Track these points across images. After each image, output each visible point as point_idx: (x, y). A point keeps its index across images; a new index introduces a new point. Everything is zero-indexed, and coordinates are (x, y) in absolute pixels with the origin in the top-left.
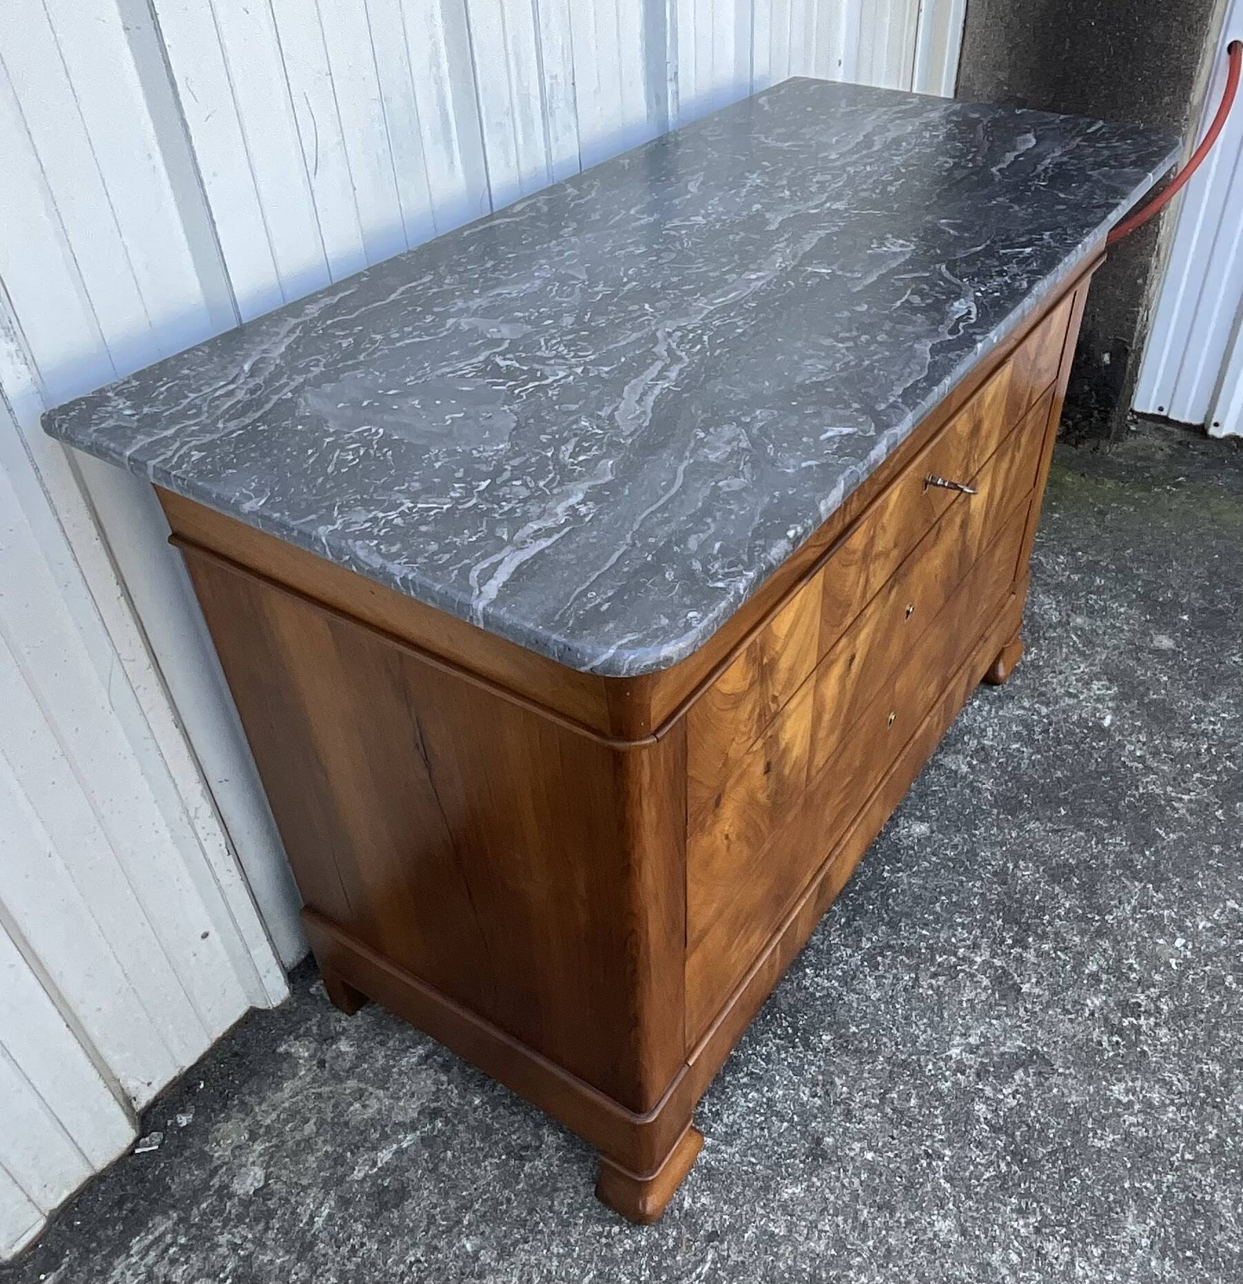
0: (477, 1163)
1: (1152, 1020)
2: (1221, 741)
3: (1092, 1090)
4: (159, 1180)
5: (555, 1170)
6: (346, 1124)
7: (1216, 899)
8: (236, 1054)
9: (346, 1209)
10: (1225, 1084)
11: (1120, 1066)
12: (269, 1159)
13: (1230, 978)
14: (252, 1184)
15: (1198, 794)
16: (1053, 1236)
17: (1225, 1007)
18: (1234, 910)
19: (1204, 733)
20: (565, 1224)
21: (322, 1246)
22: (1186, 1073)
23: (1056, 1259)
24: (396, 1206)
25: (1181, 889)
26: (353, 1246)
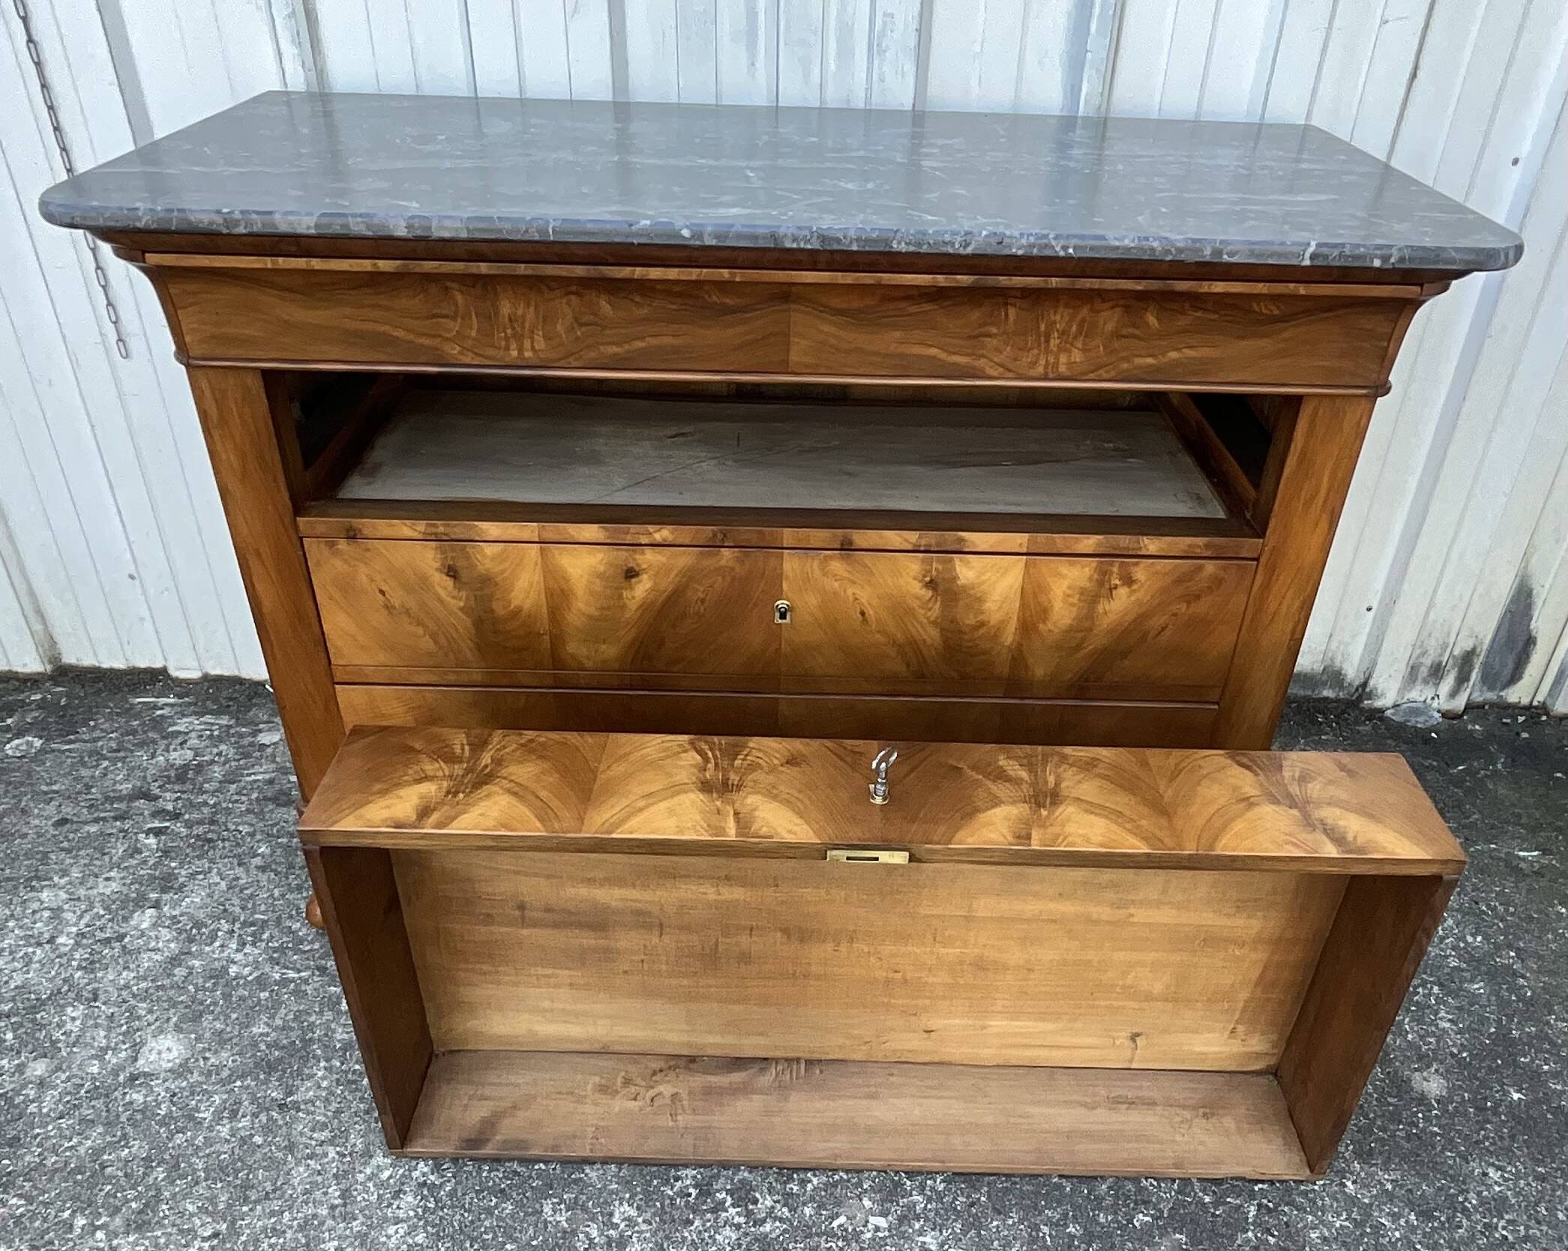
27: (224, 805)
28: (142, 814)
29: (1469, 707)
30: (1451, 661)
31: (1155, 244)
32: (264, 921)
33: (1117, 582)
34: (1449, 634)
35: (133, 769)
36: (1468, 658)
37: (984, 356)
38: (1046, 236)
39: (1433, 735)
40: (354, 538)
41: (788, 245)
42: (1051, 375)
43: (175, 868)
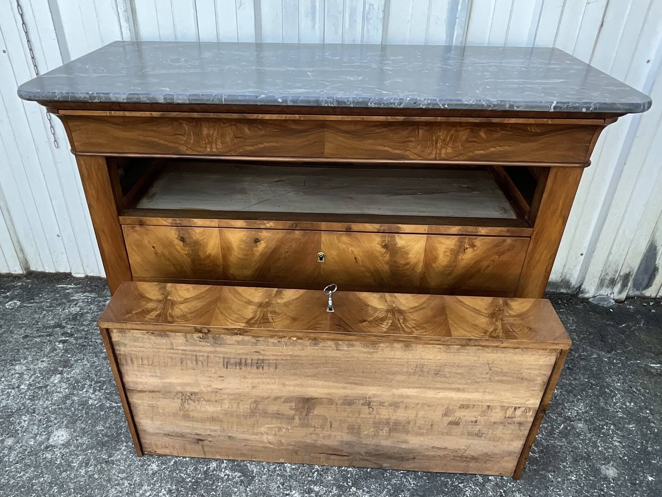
27: (91, 331)
28: (58, 334)
29: (628, 298)
30: (619, 278)
31: (484, 103)
32: (104, 381)
33: (467, 246)
34: (618, 265)
35: (55, 315)
36: (627, 277)
37: (409, 150)
38: (435, 100)
39: (611, 310)
40: (142, 225)
41: (323, 105)
42: (438, 159)
43: (70, 357)
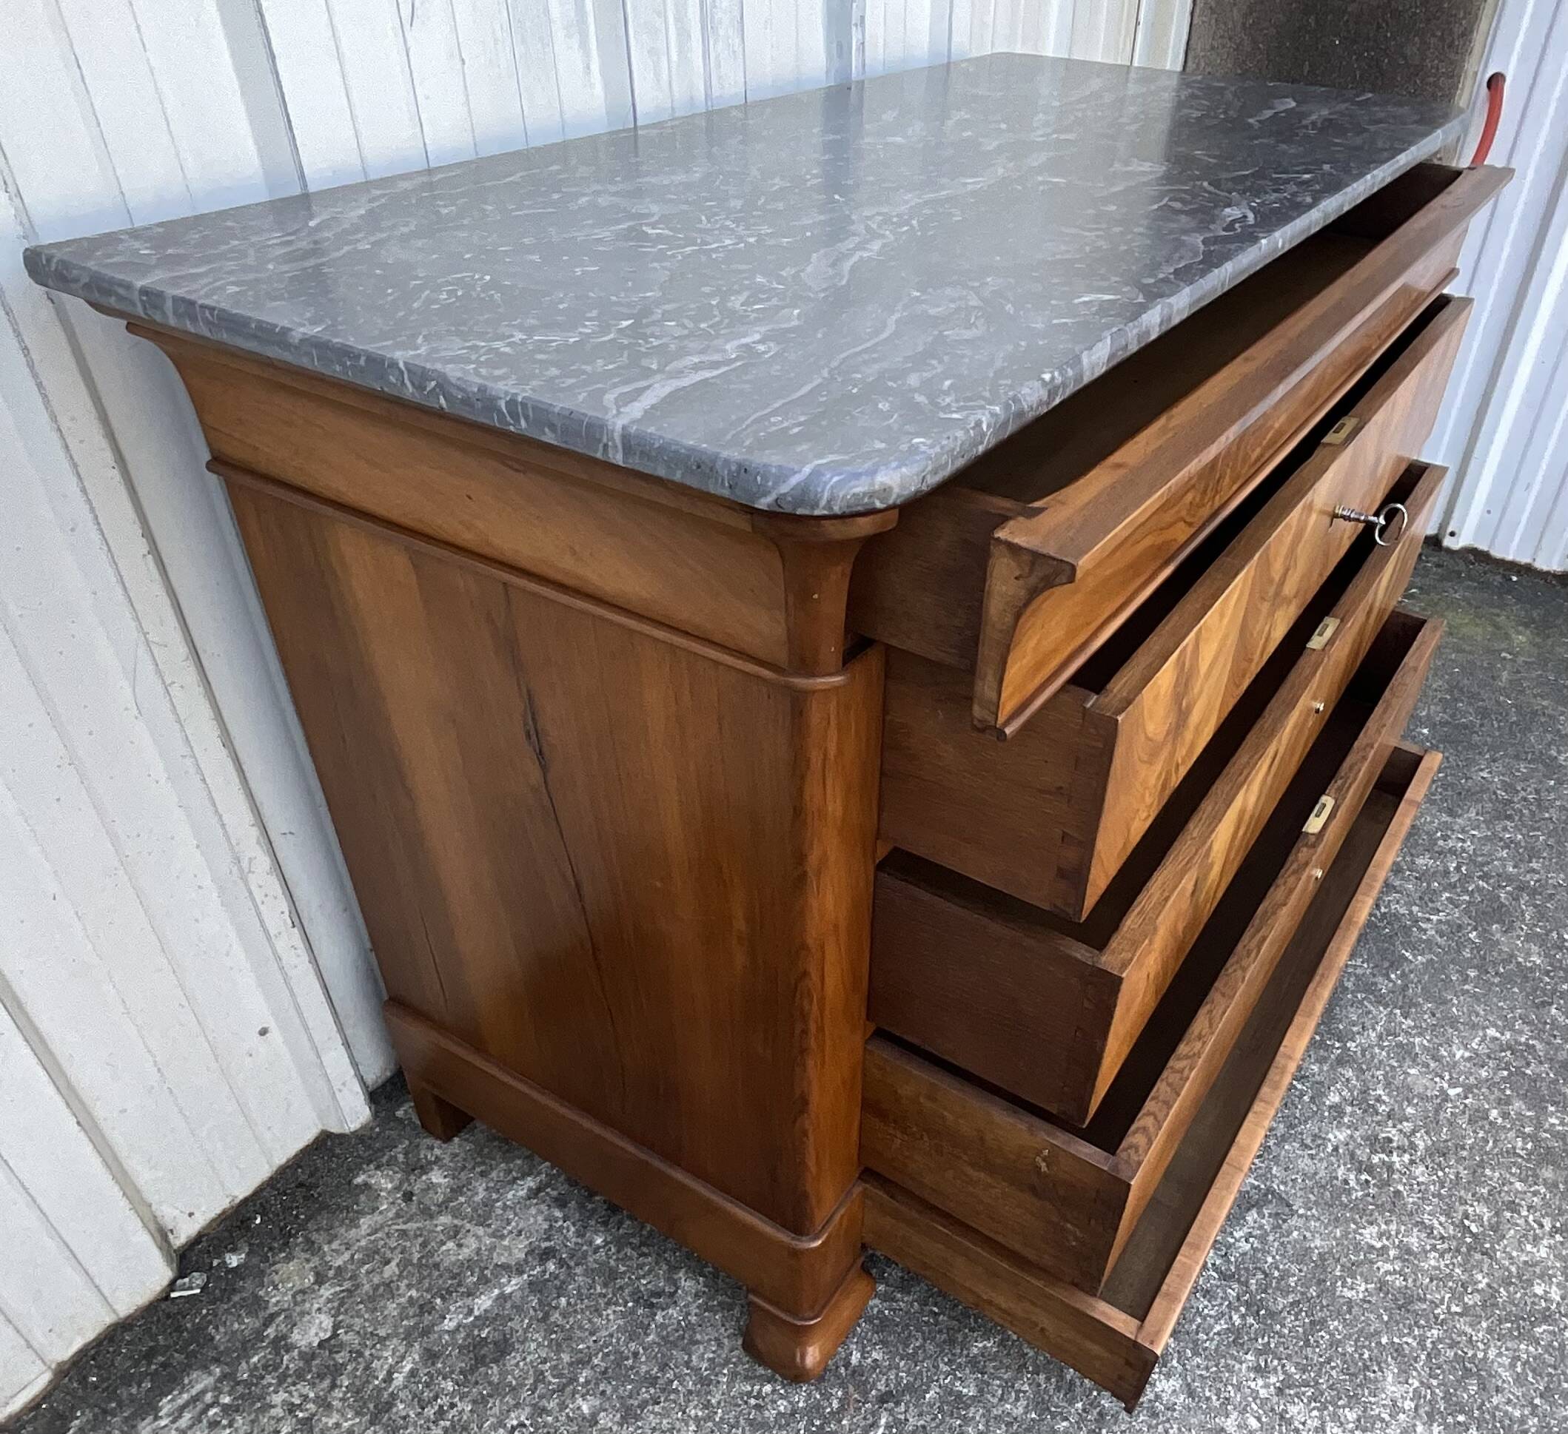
0: (597, 1311)
1: (1406, 1158)
2: (1472, 860)
3: (1338, 1234)
4: (200, 1329)
5: (693, 1319)
6: (436, 1266)
7: (1474, 1027)
8: (301, 1185)
9: (433, 1364)
10: (1495, 1228)
11: (1370, 1207)
12: (339, 1306)
13: (1494, 1113)
14: (317, 1334)
15: (1448, 914)
16: (1299, 1398)
17: (1491, 1144)
18: (1497, 1039)
19: (1452, 851)
20: (705, 1382)
21: (401, 1406)
22: (1448, 1216)
23: (1304, 1424)
24: (496, 1361)
25: (1434, 1015)
26: (441, 1407)
